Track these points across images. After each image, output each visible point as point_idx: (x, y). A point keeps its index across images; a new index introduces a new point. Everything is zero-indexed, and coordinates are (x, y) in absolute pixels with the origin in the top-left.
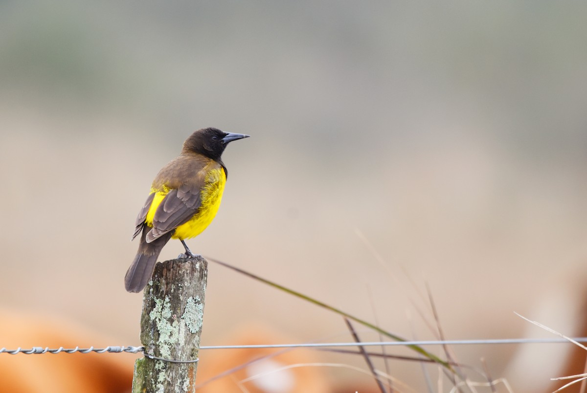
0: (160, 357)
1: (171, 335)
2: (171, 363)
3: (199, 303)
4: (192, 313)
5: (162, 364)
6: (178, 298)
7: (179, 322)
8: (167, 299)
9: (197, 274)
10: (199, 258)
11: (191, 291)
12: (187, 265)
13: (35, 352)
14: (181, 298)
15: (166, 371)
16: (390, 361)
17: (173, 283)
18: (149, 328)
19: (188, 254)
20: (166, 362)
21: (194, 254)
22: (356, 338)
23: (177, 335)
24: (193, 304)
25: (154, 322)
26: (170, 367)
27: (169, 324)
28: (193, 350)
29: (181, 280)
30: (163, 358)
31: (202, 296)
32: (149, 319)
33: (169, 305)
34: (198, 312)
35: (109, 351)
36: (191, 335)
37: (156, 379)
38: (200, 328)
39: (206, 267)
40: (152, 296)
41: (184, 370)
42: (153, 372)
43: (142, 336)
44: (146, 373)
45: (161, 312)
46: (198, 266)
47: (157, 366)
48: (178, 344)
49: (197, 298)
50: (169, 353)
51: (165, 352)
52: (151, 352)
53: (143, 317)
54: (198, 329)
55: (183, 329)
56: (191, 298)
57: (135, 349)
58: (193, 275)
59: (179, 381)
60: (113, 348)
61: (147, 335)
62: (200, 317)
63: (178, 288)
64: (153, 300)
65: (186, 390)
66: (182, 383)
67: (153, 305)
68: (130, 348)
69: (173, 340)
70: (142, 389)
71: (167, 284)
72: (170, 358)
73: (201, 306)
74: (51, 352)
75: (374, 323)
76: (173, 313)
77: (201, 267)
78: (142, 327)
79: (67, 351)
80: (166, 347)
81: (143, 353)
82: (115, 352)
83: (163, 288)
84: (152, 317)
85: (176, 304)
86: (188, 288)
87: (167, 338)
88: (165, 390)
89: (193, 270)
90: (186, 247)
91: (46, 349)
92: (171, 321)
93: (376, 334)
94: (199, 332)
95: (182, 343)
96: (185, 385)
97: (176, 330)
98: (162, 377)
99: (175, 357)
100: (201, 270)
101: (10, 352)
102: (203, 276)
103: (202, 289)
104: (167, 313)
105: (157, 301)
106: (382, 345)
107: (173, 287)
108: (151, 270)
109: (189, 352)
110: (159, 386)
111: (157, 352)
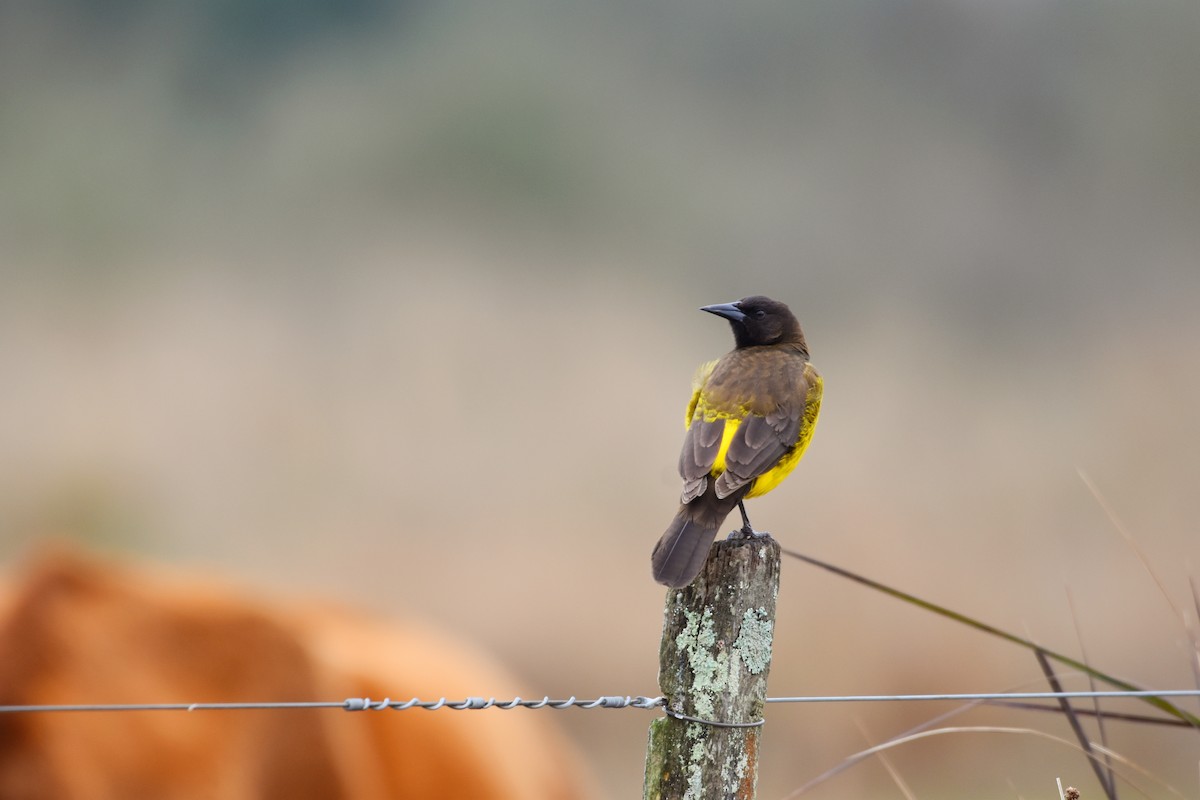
0: (694, 717)
1: (715, 676)
2: (715, 726)
3: (765, 619)
4: (755, 640)
5: (699, 730)
6: (727, 610)
7: (729, 653)
8: (708, 613)
9: (761, 568)
10: (765, 540)
11: (751, 598)
12: (745, 551)
13: (471, 706)
14: (733, 611)
15: (706, 743)
16: (1108, 723)
17: (719, 584)
18: (676, 664)
19: (746, 531)
20: (705, 726)
21: (756, 532)
23: (725, 677)
24: (753, 621)
25: (685, 653)
26: (712, 735)
27: (710, 659)
28: (754, 704)
29: (734, 579)
30: (699, 718)
31: (771, 608)
32: (675, 649)
33: (711, 622)
34: (764, 635)
35: (604, 704)
36: (749, 678)
37: (688, 756)
38: (767, 664)
39: (778, 554)
40: (680, 606)
41: (737, 740)
42: (682, 742)
43: (662, 679)
44: (669, 745)
45: (699, 634)
46: (763, 553)
47: (689, 733)
48: (727, 693)
49: (762, 610)
50: (711, 708)
51: (704, 706)
52: (679, 707)
53: (664, 644)
54: (762, 667)
55: (736, 667)
56: (750, 611)
57: (650, 701)
58: (754, 569)
59: (729, 760)
60: (611, 699)
61: (672, 677)
62: (766, 645)
63: (726, 593)
64: (682, 614)
65: (741, 775)
66: (734, 763)
67: (682, 623)
68: (641, 701)
69: (718, 686)
70: (662, 774)
71: (707, 585)
72: (713, 719)
73: (768, 626)
74: (499, 705)
75: (1080, 659)
76: (718, 638)
77: (768, 555)
78: (663, 662)
79: (528, 705)
80: (706, 698)
81: (664, 708)
82: (614, 706)
83: (701, 593)
84: (681, 645)
85: (725, 625)
86: (746, 593)
87: (707, 682)
88: (704, 775)
89: (755, 559)
90: (745, 519)
91: (491, 701)
92: (714, 651)
94: (765, 673)
95: (734, 690)
96: (739, 768)
97: (723, 668)
98: (698, 752)
99: (721, 716)
100: (770, 561)
101: (425, 707)
102: (772, 571)
103: (770, 595)
104: (708, 637)
105: (690, 616)
106: (1095, 697)
107: (718, 590)
109: (746, 707)
110: (693, 768)
111: (689, 708)
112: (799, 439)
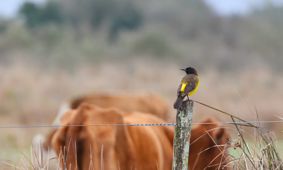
0: (181, 126)
1: (184, 120)
2: (184, 128)
3: (191, 112)
4: (190, 115)
5: (182, 128)
6: (186, 111)
7: (186, 117)
8: (183, 111)
9: (191, 105)
10: (191, 101)
11: (189, 109)
12: (188, 102)
13: (149, 125)
14: (187, 111)
15: (183, 130)
17: (185, 107)
18: (178, 119)
19: (188, 99)
20: (183, 128)
21: (190, 99)
22: (234, 121)
23: (185, 121)
24: (190, 112)
25: (180, 117)
26: (184, 129)
27: (183, 118)
28: (190, 124)
29: (187, 106)
30: (182, 127)
31: (192, 110)
32: (178, 116)
33: (183, 113)
34: (191, 114)
35: (168, 125)
36: (189, 121)
37: (180, 132)
38: (192, 119)
39: (193, 103)
40: (179, 110)
41: (187, 130)
42: (179, 130)
43: (176, 121)
44: (177, 130)
45: (181, 114)
46: (191, 102)
47: (180, 129)
48: (186, 123)
49: (191, 111)
50: (184, 125)
51: (182, 125)
52: (179, 125)
53: (177, 116)
54: (191, 119)
55: (187, 119)
56: (189, 111)
57: (175, 124)
58: (190, 105)
59: (186, 132)
60: (169, 124)
61: (178, 121)
62: (191, 116)
63: (186, 108)
64: (179, 111)
65: (188, 135)
66: (187, 133)
67: (179, 113)
68: (173, 124)
69: (184, 122)
70: (176, 135)
71: (183, 107)
72: (184, 127)
73: (192, 113)
74: (153, 125)
76: (184, 115)
77: (192, 103)
78: (176, 118)
79: (157, 125)
80: (183, 124)
81: (177, 125)
82: (169, 125)
83: (182, 108)
84: (179, 116)
85: (185, 113)
86: (188, 108)
87: (183, 121)
88: (183, 135)
89: (190, 103)
90: (188, 98)
91: (152, 124)
92: (184, 117)
93: (238, 120)
94: (191, 120)
95: (187, 122)
96: (188, 134)
97: (185, 119)
98: (182, 131)
99: (185, 126)
100: (192, 104)
101: (142, 125)
102: (192, 105)
103: (192, 109)
104: (183, 115)
105: (180, 112)
107: (184, 108)
108: (181, 104)
109: (189, 125)
110: (181, 134)
111: (180, 125)
112: (195, 87)
